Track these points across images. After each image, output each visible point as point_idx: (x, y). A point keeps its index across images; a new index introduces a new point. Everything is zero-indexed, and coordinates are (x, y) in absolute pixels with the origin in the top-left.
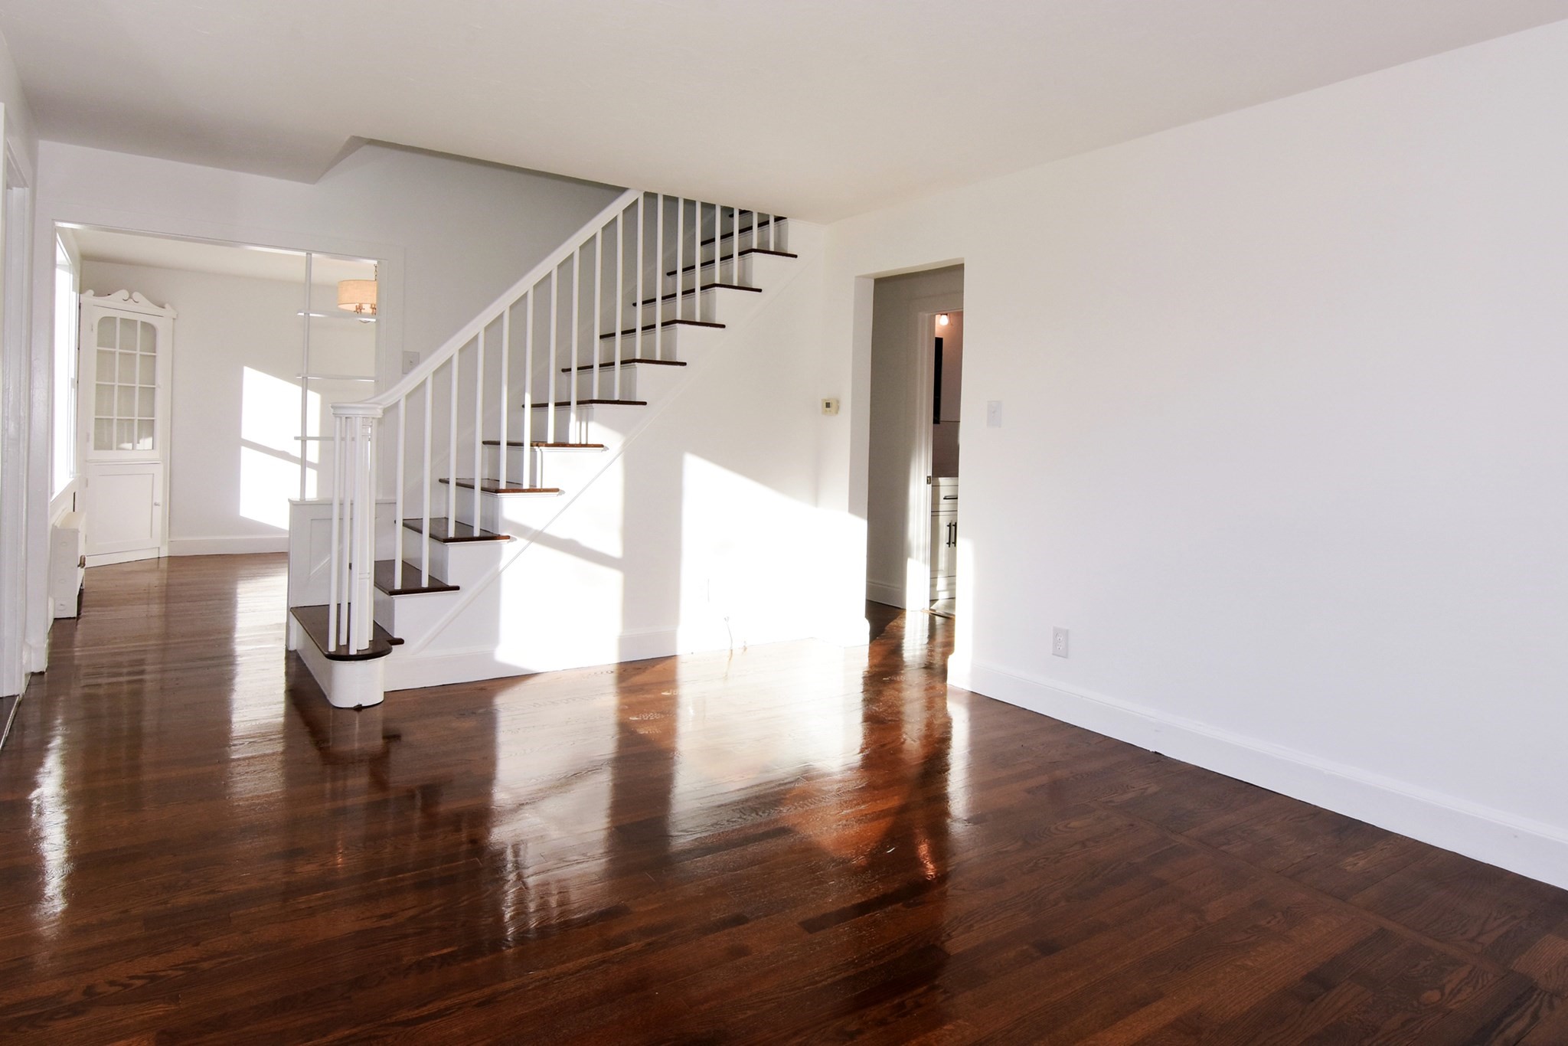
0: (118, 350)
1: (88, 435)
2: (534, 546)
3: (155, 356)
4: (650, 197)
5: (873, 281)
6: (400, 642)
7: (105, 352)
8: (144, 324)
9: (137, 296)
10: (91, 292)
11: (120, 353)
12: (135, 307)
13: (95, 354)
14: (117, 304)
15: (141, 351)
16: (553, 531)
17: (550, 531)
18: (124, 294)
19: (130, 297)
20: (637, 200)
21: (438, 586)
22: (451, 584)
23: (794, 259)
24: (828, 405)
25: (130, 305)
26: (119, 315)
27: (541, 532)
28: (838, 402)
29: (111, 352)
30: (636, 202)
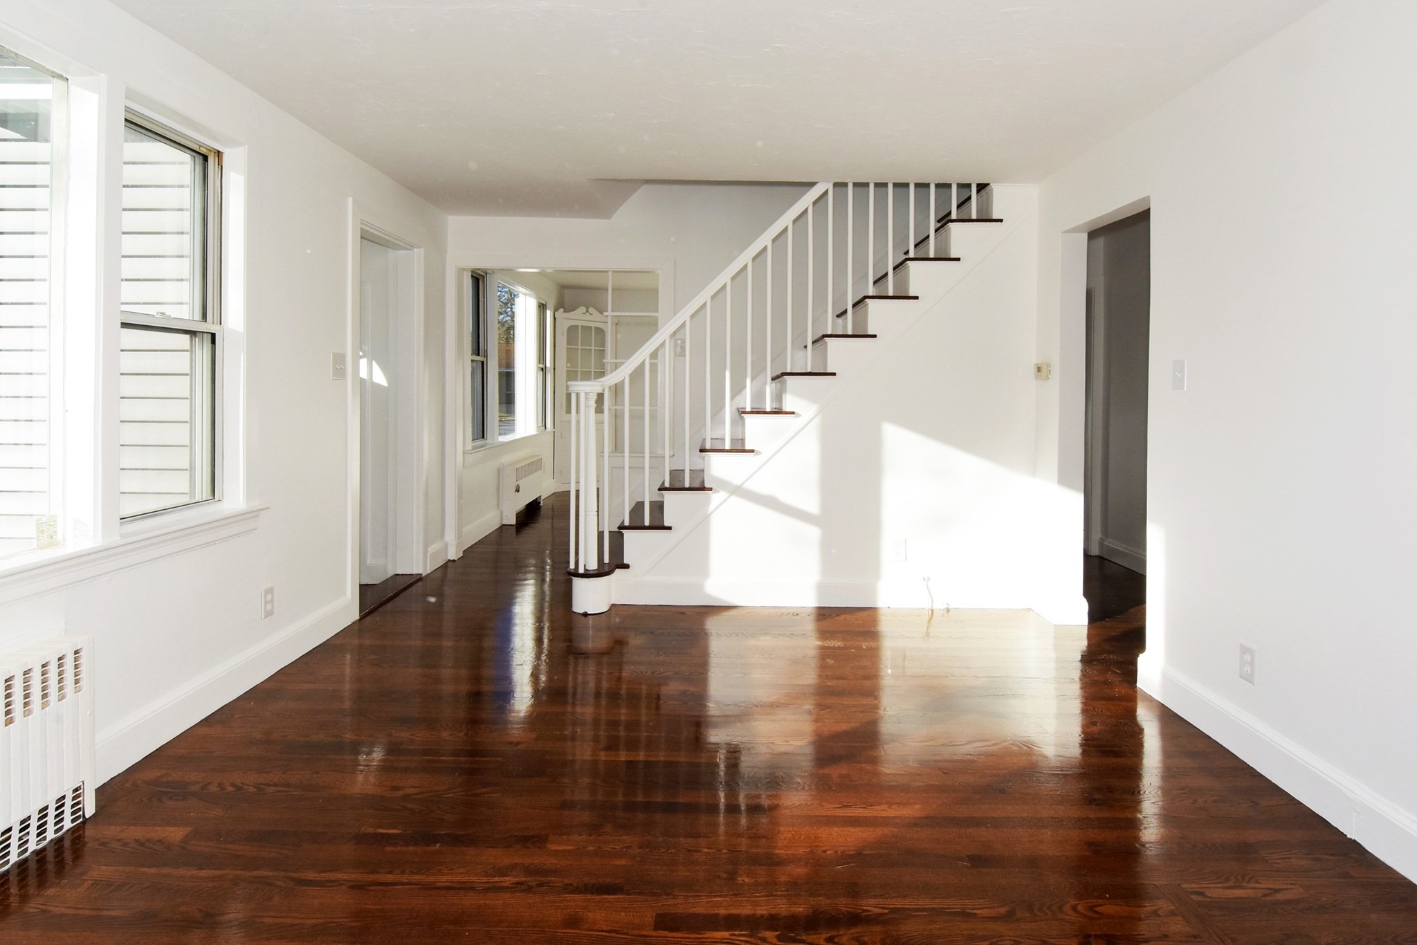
0: (580, 347)
1: (562, 404)
2: (734, 499)
3: (604, 350)
4: (840, 186)
5: (1087, 234)
6: (627, 567)
7: (571, 348)
8: (596, 328)
9: (591, 310)
10: (562, 310)
11: (581, 349)
12: (591, 318)
13: (565, 351)
14: (579, 317)
15: (595, 346)
16: (751, 486)
17: (747, 486)
18: (583, 309)
19: (587, 311)
20: (827, 190)
21: (658, 526)
22: (666, 524)
23: (999, 223)
24: (1039, 369)
25: (587, 317)
26: (580, 323)
27: (740, 487)
28: (1049, 365)
29: (575, 349)
30: (826, 192)
